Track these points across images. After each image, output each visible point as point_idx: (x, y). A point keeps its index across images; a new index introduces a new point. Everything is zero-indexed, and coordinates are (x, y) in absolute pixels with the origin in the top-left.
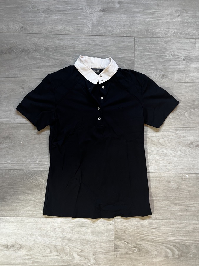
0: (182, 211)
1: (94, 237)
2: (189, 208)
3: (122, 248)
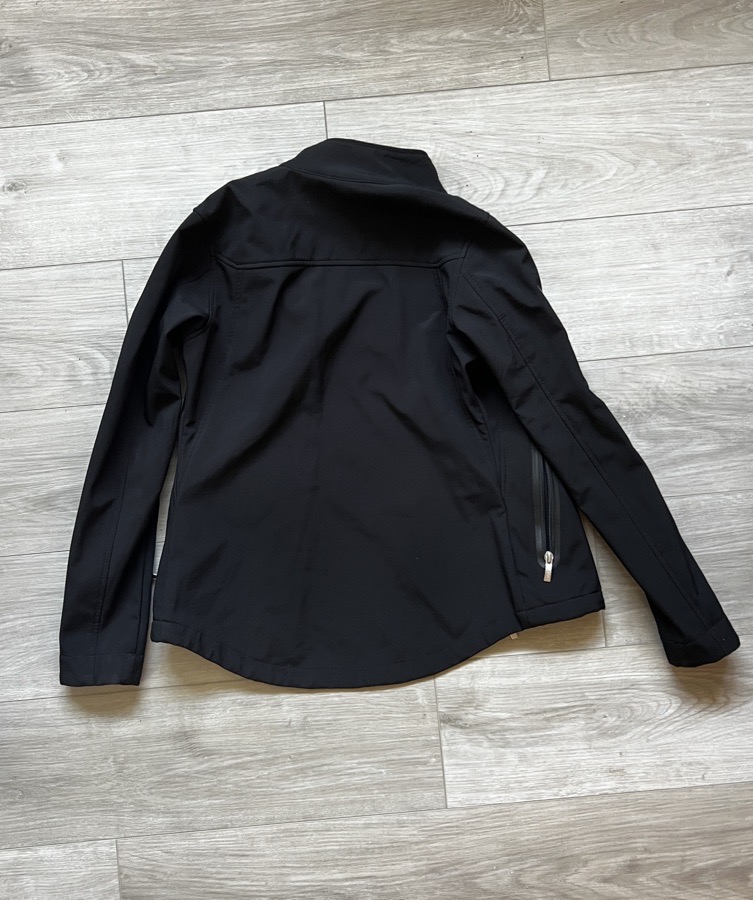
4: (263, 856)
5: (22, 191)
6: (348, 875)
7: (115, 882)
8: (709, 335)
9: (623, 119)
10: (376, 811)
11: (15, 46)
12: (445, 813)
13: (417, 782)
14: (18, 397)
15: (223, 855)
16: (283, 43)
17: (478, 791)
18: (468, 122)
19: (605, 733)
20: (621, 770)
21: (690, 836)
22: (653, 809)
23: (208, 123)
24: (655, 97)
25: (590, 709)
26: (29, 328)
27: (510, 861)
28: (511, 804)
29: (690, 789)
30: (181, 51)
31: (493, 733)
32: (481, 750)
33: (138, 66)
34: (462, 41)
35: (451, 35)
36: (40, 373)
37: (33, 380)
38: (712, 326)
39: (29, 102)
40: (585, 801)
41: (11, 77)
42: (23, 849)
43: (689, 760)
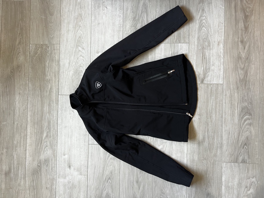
0: (216, 112)
1: (236, 178)
2: (214, 107)
3: (244, 157)
4: (230, 128)
5: (71, 165)
6: (237, 109)
7: (232, 164)
8: (120, 13)
9: (70, 29)
10: (222, 101)
11: (39, 162)
12: (224, 84)
13: (216, 90)
14: (117, 172)
15: (229, 138)
16: (45, 103)
17: (220, 76)
18: (67, 63)
19: (209, 45)
20: (218, 42)
21: (236, 28)
22: (228, 35)
23: (60, 121)
24: (66, 21)
25: (203, 48)
26: (101, 167)
27: (237, 70)
28: (224, 69)
29: (225, 27)
30: (44, 125)
31: (206, 71)
32: (210, 74)
33: (46, 135)
34: (49, 62)
35: (47, 65)
36: (112, 166)
37: (113, 168)
38: (118, 13)
39: (51, 161)
40: (225, 52)
41: (46, 164)
42: (222, 184)
43: (218, 26)
